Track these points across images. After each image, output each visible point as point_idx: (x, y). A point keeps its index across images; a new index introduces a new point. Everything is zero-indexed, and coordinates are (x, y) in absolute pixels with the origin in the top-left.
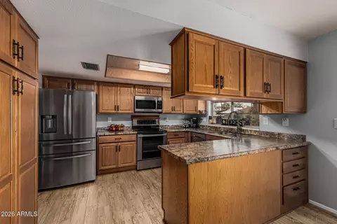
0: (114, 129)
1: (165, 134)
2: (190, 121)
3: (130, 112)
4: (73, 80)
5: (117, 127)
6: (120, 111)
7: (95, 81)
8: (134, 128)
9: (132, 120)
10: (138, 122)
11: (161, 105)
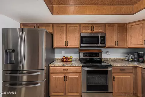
0: (65, 60)
1: (109, 69)
2: (134, 55)
3: (77, 47)
4: (37, 24)
5: (66, 58)
6: (69, 46)
7: (51, 24)
8: (81, 59)
9: (79, 53)
10: (84, 55)
11: (105, 40)
